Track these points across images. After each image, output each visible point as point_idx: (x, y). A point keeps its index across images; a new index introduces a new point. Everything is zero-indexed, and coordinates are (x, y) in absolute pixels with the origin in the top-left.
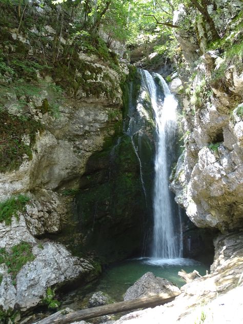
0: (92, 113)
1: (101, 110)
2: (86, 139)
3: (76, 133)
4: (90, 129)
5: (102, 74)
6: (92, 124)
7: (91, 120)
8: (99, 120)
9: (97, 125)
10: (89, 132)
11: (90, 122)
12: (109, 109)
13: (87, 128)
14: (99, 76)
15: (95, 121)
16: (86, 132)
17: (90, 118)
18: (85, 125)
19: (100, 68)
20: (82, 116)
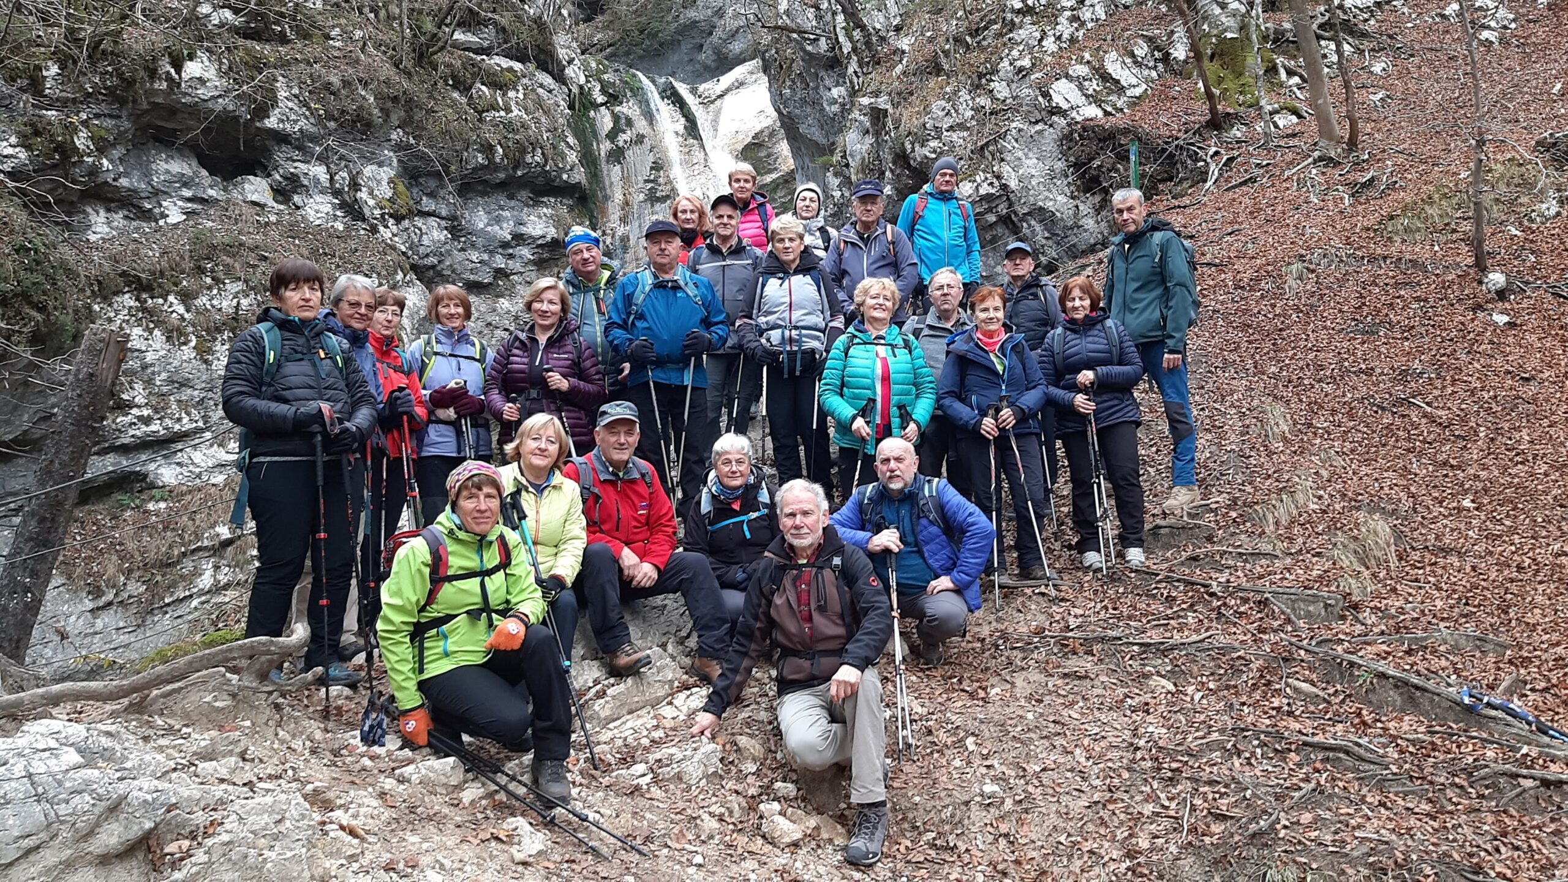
0: (506, 214)
1: (528, 206)
2: (502, 296)
3: (472, 277)
4: (506, 264)
5: (520, 88)
6: (511, 251)
7: (509, 237)
8: (531, 237)
9: (526, 252)
10: (507, 276)
11: (505, 245)
12: (553, 200)
13: (500, 262)
14: (511, 94)
15: (519, 238)
16: (500, 273)
17: (504, 233)
18: (491, 253)
19: (510, 69)
20: (481, 225)
